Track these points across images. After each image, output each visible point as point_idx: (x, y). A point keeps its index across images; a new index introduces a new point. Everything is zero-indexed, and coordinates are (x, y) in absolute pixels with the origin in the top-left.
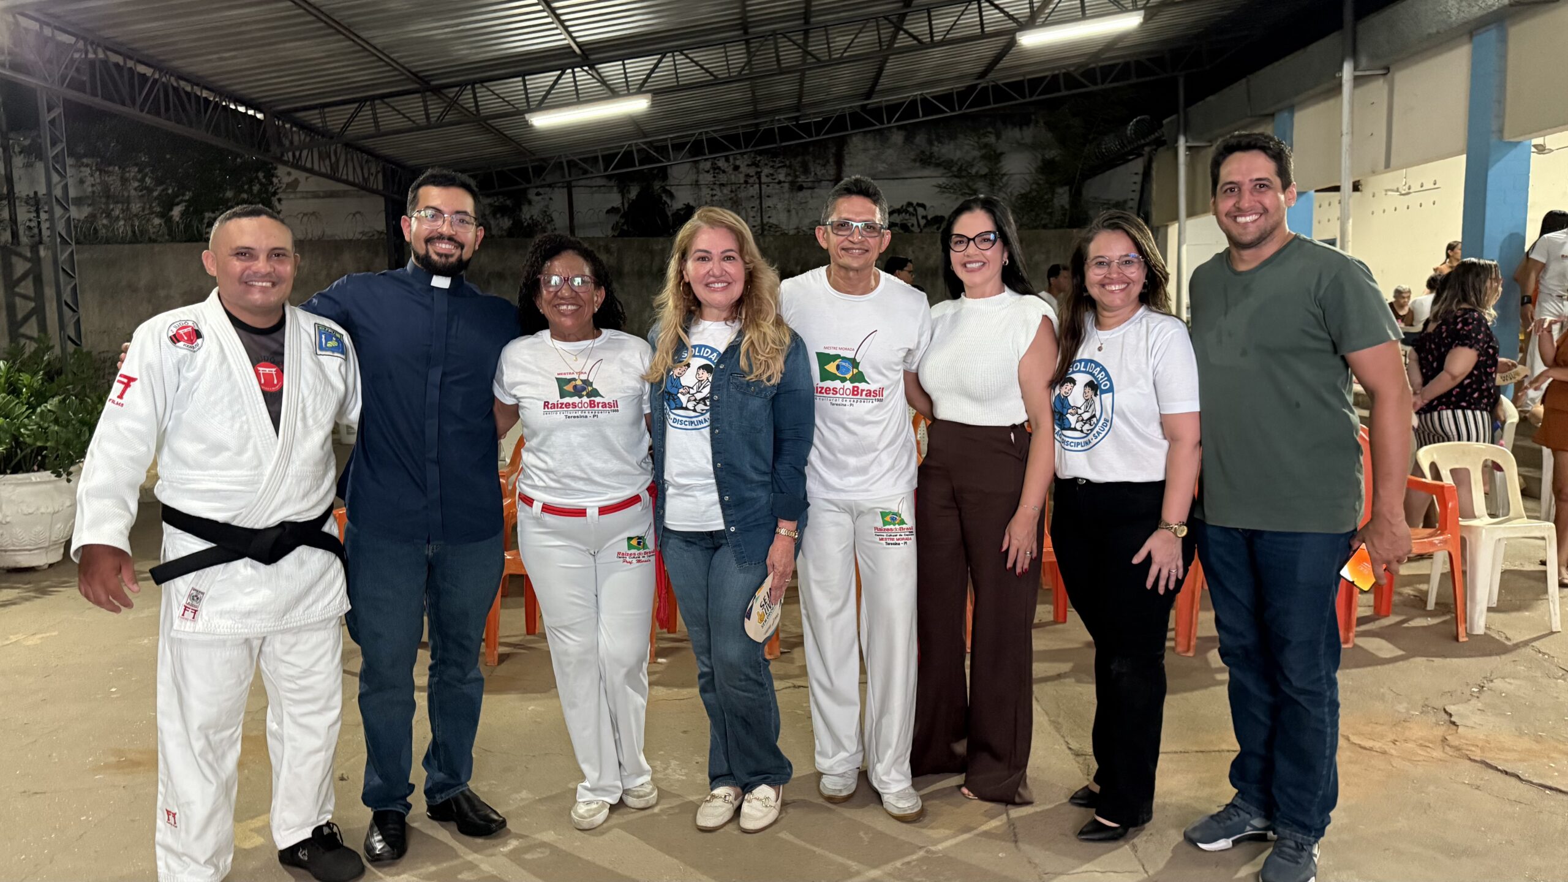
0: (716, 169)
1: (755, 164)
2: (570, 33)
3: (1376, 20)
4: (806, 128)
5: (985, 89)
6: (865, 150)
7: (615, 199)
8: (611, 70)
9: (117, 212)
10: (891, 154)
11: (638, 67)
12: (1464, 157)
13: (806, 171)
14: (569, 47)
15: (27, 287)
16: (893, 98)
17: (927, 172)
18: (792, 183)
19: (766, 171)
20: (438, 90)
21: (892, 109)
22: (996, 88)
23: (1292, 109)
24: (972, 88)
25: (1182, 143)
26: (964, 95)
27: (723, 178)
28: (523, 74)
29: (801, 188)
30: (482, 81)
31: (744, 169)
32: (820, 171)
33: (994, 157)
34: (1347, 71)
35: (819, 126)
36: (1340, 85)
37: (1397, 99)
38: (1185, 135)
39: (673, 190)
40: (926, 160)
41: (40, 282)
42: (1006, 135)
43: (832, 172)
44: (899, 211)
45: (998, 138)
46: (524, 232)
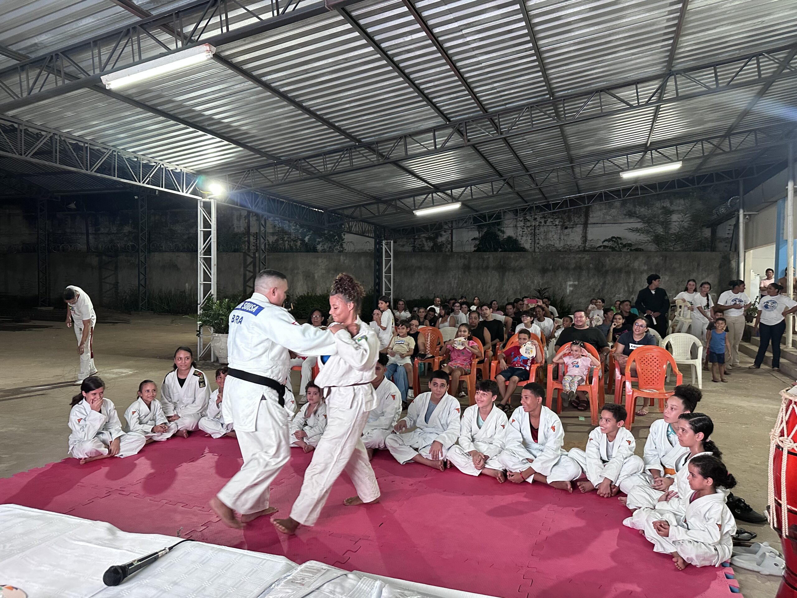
0: (526, 220)
1: (544, 217)
2: (427, 182)
5: (636, 188)
6: (600, 210)
7: (476, 234)
9: (286, 239)
10: (614, 212)
13: (570, 220)
14: (427, 186)
15: (250, 268)
17: (630, 220)
18: (562, 226)
19: (549, 220)
22: (642, 187)
23: (784, 199)
24: (631, 187)
25: (741, 212)
27: (528, 224)
28: (414, 196)
29: (566, 228)
30: (398, 199)
31: (538, 219)
32: (576, 220)
33: (668, 212)
34: (790, 186)
35: (554, 205)
38: (743, 209)
39: (505, 229)
40: (631, 214)
41: (254, 266)
42: (671, 203)
43: (583, 220)
44: (608, 240)
45: (667, 204)
46: (437, 248)
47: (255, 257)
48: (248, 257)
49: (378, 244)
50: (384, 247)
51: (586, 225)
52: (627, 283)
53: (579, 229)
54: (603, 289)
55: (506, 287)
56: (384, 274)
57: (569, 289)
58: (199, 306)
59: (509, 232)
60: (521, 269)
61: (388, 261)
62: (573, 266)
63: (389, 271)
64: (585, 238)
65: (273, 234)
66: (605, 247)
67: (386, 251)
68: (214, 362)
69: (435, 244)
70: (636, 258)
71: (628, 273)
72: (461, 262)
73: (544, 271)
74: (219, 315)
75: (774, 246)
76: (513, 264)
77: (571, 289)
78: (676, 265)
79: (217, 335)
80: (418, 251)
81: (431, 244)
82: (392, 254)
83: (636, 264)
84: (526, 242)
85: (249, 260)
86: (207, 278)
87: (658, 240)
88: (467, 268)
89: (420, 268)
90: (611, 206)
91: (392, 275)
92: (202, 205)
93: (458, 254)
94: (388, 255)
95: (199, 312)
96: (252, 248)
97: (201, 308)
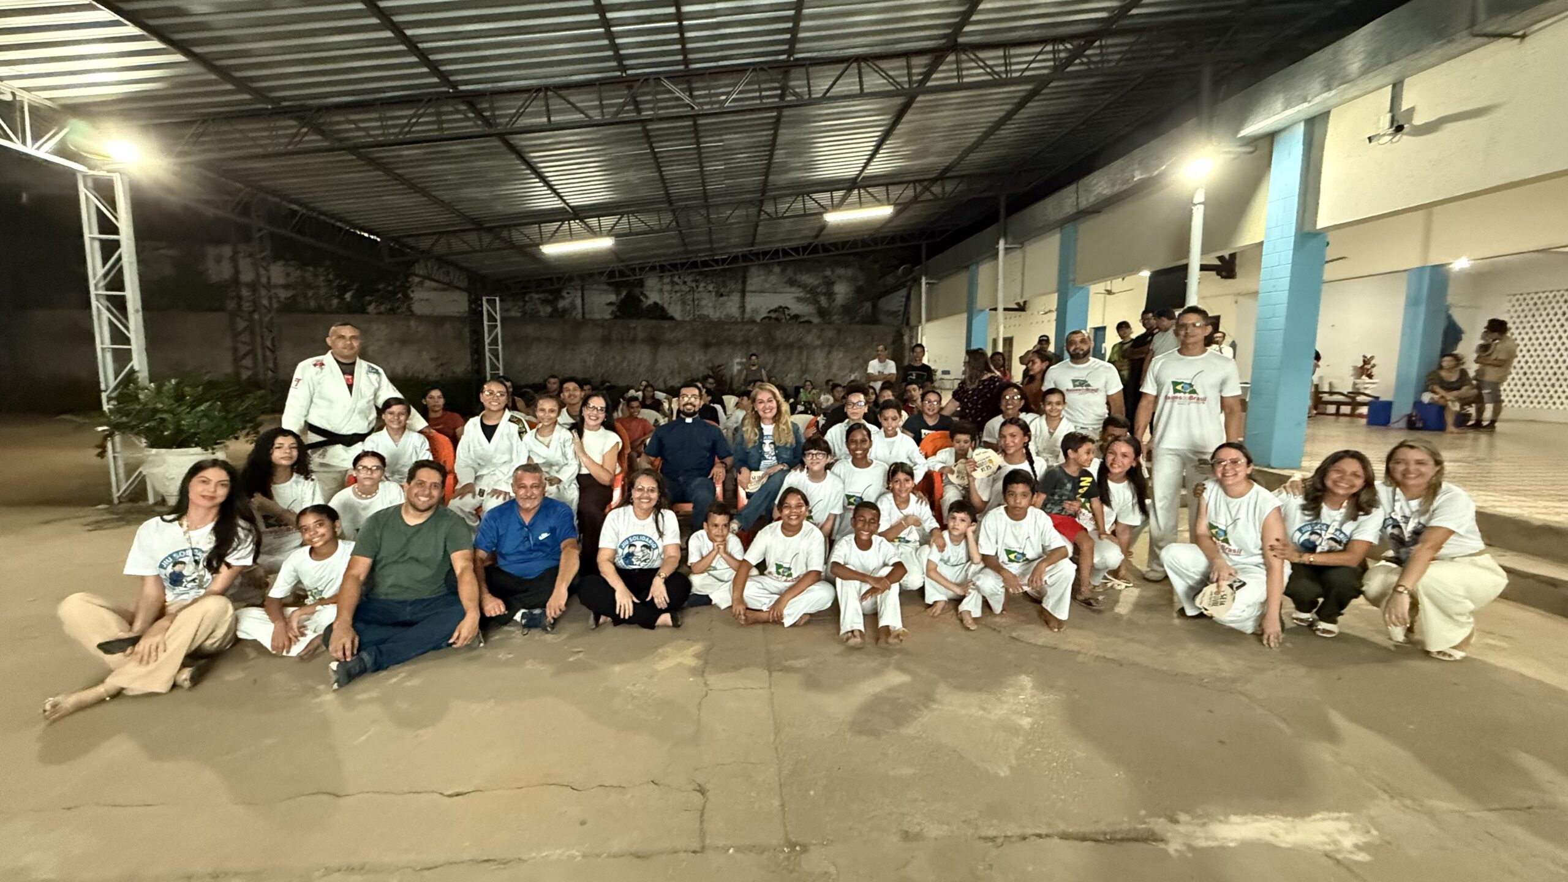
0: (673, 283)
1: (697, 281)
2: (564, 201)
3: (1016, 217)
4: (716, 261)
5: (817, 246)
6: (759, 276)
7: (613, 298)
8: (593, 222)
9: (310, 294)
10: (773, 278)
11: (607, 222)
12: (1056, 295)
13: (725, 286)
14: (563, 208)
15: (245, 337)
16: (766, 248)
17: (793, 289)
18: (717, 292)
19: (702, 285)
20: (489, 230)
21: (765, 253)
22: (823, 245)
23: (977, 263)
24: (810, 244)
25: (924, 280)
26: (805, 248)
27: (677, 288)
28: (539, 223)
29: (722, 295)
30: (515, 225)
31: (689, 283)
32: (733, 287)
33: (830, 284)
34: (1001, 245)
35: (724, 261)
36: (997, 254)
37: (1027, 260)
38: (926, 275)
39: (648, 294)
40: (792, 283)
41: (253, 334)
42: (833, 271)
43: (739, 287)
44: (775, 311)
45: (828, 273)
46: (559, 315)
47: (252, 320)
48: (238, 320)
49: (475, 302)
50: (485, 306)
51: (743, 294)
52: (800, 360)
53: (736, 298)
54: (774, 367)
55: (659, 365)
56: (487, 348)
57: (736, 368)
58: (104, 396)
59: (653, 297)
60: (679, 342)
61: (492, 328)
62: (739, 340)
63: (494, 342)
64: (743, 307)
65: (286, 287)
66: (770, 318)
67: (489, 314)
68: (156, 504)
69: (555, 310)
70: (809, 331)
71: (801, 349)
72: (599, 332)
73: (706, 345)
74: (156, 411)
75: (964, 316)
76: (669, 336)
77: (739, 367)
78: (849, 340)
79: (154, 451)
80: (531, 317)
81: (549, 309)
82: (498, 317)
83: (809, 338)
84: (675, 311)
85: (241, 325)
86: (119, 337)
87: (822, 313)
88: (606, 341)
89: (538, 339)
90: (770, 272)
91: (500, 347)
92: (90, 184)
93: (594, 321)
94: (492, 318)
95: (106, 407)
96: (247, 306)
97: (109, 399)
